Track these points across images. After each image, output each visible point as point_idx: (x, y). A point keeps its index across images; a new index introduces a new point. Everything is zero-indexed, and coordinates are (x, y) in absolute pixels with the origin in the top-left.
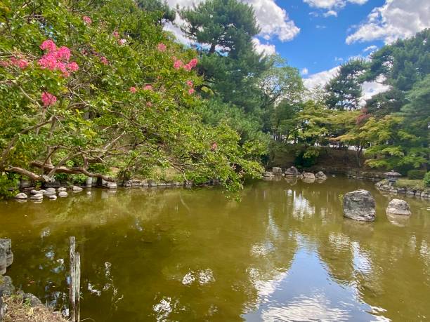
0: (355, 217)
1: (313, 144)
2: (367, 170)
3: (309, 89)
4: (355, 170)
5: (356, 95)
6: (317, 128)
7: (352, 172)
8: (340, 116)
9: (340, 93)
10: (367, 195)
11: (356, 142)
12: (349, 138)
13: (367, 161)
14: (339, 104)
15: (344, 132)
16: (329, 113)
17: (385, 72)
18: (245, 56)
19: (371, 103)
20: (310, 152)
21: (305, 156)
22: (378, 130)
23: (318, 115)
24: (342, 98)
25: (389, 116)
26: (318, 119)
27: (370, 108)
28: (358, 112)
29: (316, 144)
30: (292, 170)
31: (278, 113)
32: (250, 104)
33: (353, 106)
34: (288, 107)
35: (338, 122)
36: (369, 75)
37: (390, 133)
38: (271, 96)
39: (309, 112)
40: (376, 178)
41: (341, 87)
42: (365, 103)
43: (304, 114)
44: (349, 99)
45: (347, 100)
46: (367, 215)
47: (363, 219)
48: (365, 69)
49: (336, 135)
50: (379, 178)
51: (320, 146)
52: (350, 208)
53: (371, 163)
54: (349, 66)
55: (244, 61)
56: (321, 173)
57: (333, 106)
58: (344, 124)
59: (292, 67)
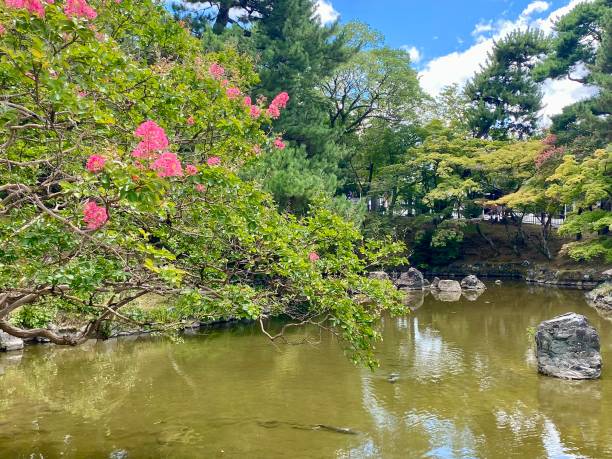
0: (562, 373)
1: (449, 216)
2: (565, 265)
3: (433, 96)
4: (540, 266)
5: (530, 106)
6: (455, 179)
7: (535, 272)
8: (502, 152)
9: (497, 102)
10: (583, 325)
11: (539, 208)
12: (524, 201)
13: (565, 246)
14: (497, 125)
15: (512, 186)
16: (478, 146)
17: (585, 56)
18: (299, 32)
19: (563, 123)
20: (446, 232)
21: (435, 241)
22: (583, 182)
23: (455, 152)
24: (503, 114)
25: (602, 151)
26: (456, 160)
27: (562, 134)
28: (537, 143)
29: (455, 215)
30: (411, 275)
31: (369, 151)
32: (316, 136)
33: (526, 129)
34: (388, 137)
35: (497, 165)
36: (554, 65)
37: (607, 186)
38: (352, 113)
39: (437, 147)
40: (584, 281)
41: (499, 91)
42: (551, 123)
43: (427, 151)
44: (516, 115)
45: (513, 118)
46: (586, 367)
47: (578, 374)
48: (544, 51)
49: (497, 194)
50: (591, 280)
51: (463, 218)
52: (551, 355)
53: (575, 250)
54: (513, 44)
55: (297, 43)
56: (472, 277)
57: (484, 131)
58: (509, 170)
59: (393, 48)
